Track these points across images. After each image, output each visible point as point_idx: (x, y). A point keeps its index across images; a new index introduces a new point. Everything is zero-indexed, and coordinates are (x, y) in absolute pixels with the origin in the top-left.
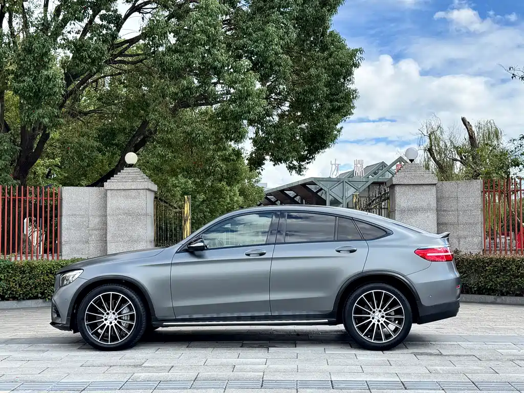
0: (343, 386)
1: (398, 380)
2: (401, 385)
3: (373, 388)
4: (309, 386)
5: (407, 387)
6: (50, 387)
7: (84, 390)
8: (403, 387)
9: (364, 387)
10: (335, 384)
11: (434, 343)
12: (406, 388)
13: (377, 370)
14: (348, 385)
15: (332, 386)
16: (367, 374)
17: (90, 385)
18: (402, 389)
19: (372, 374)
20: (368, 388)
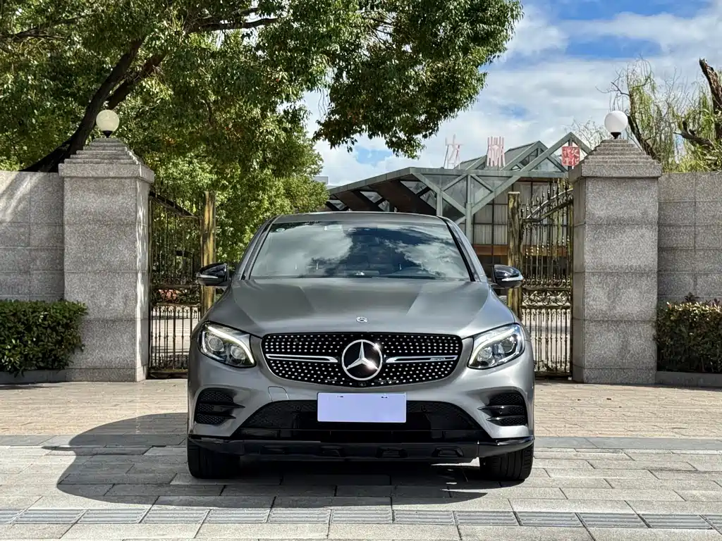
0: (537, 522)
1: (633, 512)
2: (639, 520)
3: (593, 526)
4: (479, 521)
5: (651, 524)
6: (14, 519)
7: (76, 523)
8: (643, 523)
9: (574, 523)
10: (522, 518)
11: (678, 452)
12: (649, 526)
13: (592, 494)
14: (547, 520)
15: (519, 522)
16: (574, 501)
17: (86, 515)
18: (642, 527)
19: (584, 502)
20: (581, 525)
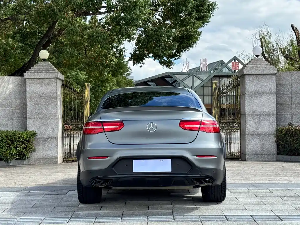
0: (235, 219)
1: (275, 215)
2: (278, 218)
3: (258, 221)
4: (210, 219)
5: (283, 220)
6: (14, 222)
7: (41, 223)
8: (279, 219)
9: (250, 219)
10: (229, 218)
11: (291, 189)
12: (282, 220)
13: (256, 207)
14: (239, 219)
15: (227, 220)
16: (249, 210)
17: (44, 220)
18: (279, 221)
19: (253, 210)
20: (254, 220)
